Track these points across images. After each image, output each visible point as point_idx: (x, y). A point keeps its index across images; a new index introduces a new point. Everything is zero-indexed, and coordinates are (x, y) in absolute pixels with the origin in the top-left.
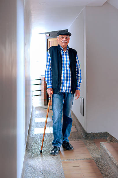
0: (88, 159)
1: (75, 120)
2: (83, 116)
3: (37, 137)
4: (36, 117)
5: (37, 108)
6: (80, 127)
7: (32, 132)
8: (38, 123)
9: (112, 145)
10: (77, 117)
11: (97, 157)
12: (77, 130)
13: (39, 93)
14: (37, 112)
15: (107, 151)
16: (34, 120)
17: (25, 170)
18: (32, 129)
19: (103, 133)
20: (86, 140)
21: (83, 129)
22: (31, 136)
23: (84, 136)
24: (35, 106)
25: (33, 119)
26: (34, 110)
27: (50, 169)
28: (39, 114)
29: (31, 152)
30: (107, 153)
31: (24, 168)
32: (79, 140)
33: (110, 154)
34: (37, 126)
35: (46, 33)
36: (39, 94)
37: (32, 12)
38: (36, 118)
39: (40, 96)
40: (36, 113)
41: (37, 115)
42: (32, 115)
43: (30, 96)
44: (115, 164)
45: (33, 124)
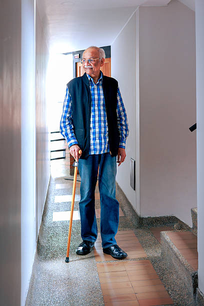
0: (140, 259)
1: (122, 198)
2: (134, 190)
3: (57, 227)
4: (55, 194)
5: (57, 180)
6: (129, 209)
7: (48, 219)
8: (58, 204)
9: (180, 235)
10: (125, 193)
11: (156, 255)
12: (125, 214)
13: (61, 154)
14: (59, 186)
15: (171, 244)
16: (52, 200)
17: (36, 277)
18: (49, 214)
19: (167, 217)
20: (138, 230)
21: (133, 211)
22: (47, 224)
23: (135, 222)
24: (54, 177)
25: (51, 197)
26: (53, 182)
27: (77, 275)
28: (61, 189)
29: (47, 250)
30: (171, 248)
31: (33, 275)
32: (127, 229)
33: (176, 249)
34: (58, 209)
35: (74, 53)
36: (62, 156)
37: (49, 18)
38: (55, 196)
39: (63, 159)
40: (56, 188)
41: (58, 190)
42: (49, 192)
43: (45, 159)
44: (183, 265)
45: (50, 206)
